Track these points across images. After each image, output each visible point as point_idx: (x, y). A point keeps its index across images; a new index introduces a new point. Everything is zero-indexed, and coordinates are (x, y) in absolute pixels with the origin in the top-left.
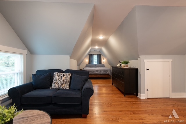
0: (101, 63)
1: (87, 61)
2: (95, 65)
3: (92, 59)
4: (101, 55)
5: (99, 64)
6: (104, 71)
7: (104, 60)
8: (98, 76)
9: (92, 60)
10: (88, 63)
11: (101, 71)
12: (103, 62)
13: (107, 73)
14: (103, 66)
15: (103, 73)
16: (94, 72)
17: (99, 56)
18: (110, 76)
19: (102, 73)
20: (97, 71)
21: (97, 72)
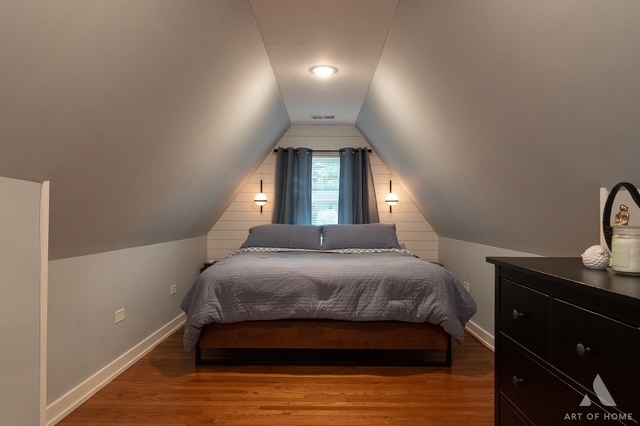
0: (366, 220)
1: (259, 198)
2: (322, 230)
3: (303, 183)
4: (373, 159)
5: (356, 221)
6: (396, 288)
7: (393, 196)
8: (328, 340)
9: (303, 194)
10: (267, 218)
11: (360, 287)
12: (383, 208)
13: (425, 307)
14: (387, 239)
15: (384, 315)
16: (293, 297)
17: (357, 166)
18: (449, 337)
19: (372, 307)
20: (325, 289)
21: (321, 304)
